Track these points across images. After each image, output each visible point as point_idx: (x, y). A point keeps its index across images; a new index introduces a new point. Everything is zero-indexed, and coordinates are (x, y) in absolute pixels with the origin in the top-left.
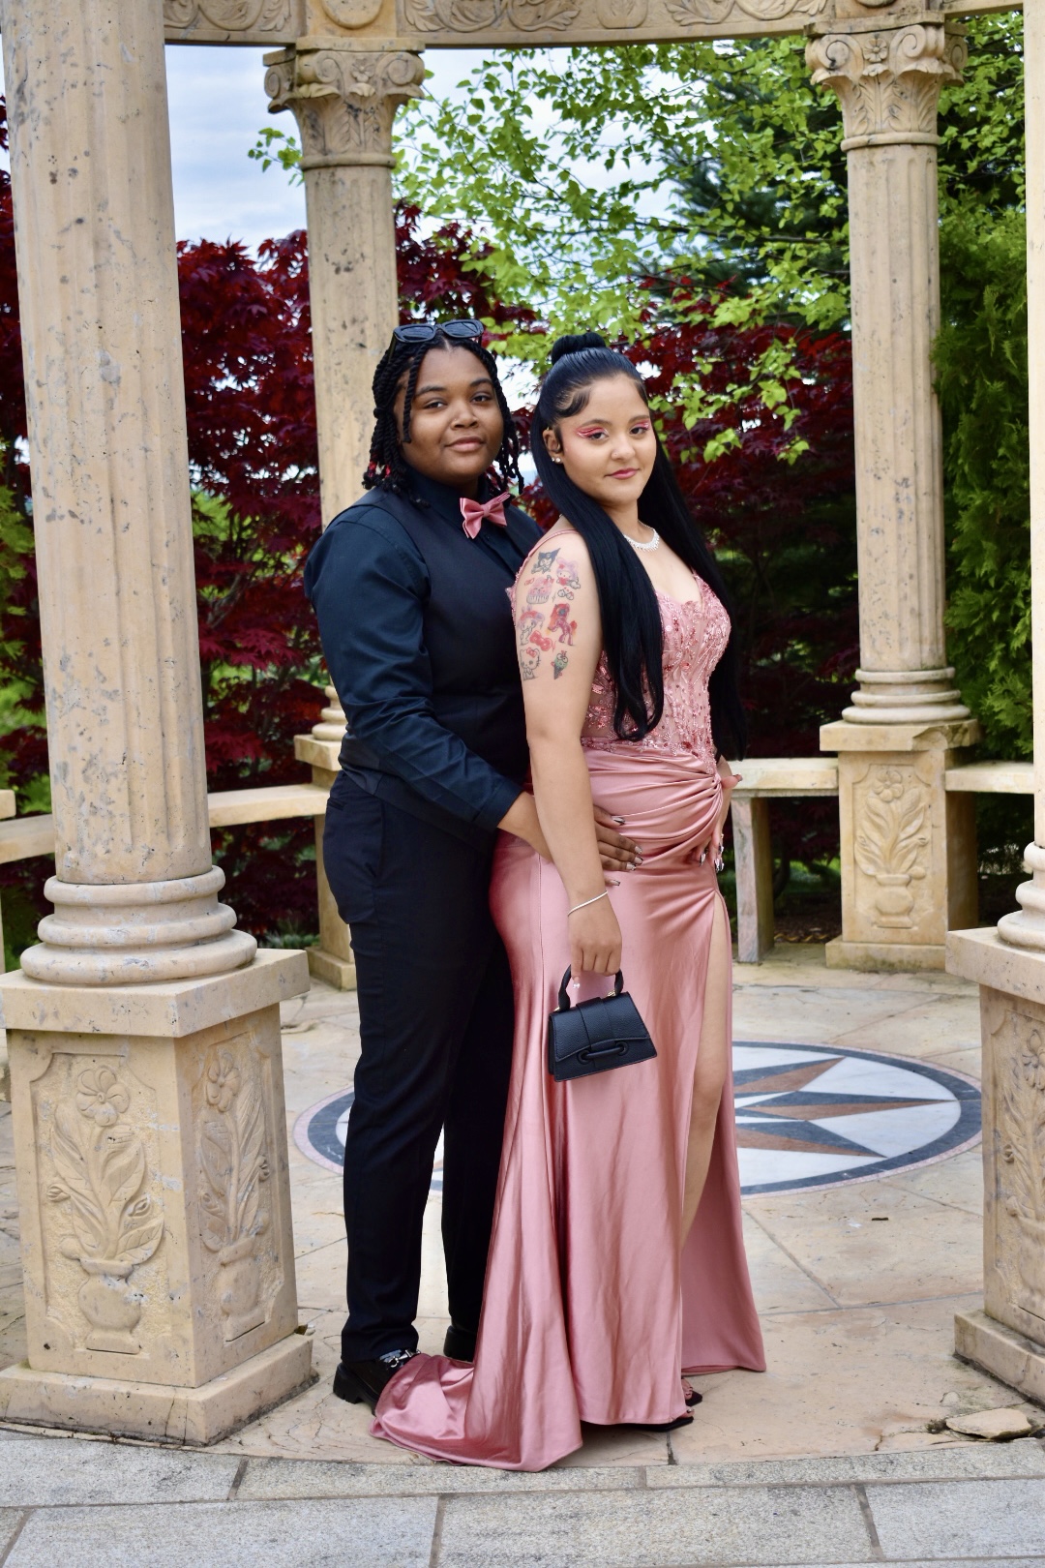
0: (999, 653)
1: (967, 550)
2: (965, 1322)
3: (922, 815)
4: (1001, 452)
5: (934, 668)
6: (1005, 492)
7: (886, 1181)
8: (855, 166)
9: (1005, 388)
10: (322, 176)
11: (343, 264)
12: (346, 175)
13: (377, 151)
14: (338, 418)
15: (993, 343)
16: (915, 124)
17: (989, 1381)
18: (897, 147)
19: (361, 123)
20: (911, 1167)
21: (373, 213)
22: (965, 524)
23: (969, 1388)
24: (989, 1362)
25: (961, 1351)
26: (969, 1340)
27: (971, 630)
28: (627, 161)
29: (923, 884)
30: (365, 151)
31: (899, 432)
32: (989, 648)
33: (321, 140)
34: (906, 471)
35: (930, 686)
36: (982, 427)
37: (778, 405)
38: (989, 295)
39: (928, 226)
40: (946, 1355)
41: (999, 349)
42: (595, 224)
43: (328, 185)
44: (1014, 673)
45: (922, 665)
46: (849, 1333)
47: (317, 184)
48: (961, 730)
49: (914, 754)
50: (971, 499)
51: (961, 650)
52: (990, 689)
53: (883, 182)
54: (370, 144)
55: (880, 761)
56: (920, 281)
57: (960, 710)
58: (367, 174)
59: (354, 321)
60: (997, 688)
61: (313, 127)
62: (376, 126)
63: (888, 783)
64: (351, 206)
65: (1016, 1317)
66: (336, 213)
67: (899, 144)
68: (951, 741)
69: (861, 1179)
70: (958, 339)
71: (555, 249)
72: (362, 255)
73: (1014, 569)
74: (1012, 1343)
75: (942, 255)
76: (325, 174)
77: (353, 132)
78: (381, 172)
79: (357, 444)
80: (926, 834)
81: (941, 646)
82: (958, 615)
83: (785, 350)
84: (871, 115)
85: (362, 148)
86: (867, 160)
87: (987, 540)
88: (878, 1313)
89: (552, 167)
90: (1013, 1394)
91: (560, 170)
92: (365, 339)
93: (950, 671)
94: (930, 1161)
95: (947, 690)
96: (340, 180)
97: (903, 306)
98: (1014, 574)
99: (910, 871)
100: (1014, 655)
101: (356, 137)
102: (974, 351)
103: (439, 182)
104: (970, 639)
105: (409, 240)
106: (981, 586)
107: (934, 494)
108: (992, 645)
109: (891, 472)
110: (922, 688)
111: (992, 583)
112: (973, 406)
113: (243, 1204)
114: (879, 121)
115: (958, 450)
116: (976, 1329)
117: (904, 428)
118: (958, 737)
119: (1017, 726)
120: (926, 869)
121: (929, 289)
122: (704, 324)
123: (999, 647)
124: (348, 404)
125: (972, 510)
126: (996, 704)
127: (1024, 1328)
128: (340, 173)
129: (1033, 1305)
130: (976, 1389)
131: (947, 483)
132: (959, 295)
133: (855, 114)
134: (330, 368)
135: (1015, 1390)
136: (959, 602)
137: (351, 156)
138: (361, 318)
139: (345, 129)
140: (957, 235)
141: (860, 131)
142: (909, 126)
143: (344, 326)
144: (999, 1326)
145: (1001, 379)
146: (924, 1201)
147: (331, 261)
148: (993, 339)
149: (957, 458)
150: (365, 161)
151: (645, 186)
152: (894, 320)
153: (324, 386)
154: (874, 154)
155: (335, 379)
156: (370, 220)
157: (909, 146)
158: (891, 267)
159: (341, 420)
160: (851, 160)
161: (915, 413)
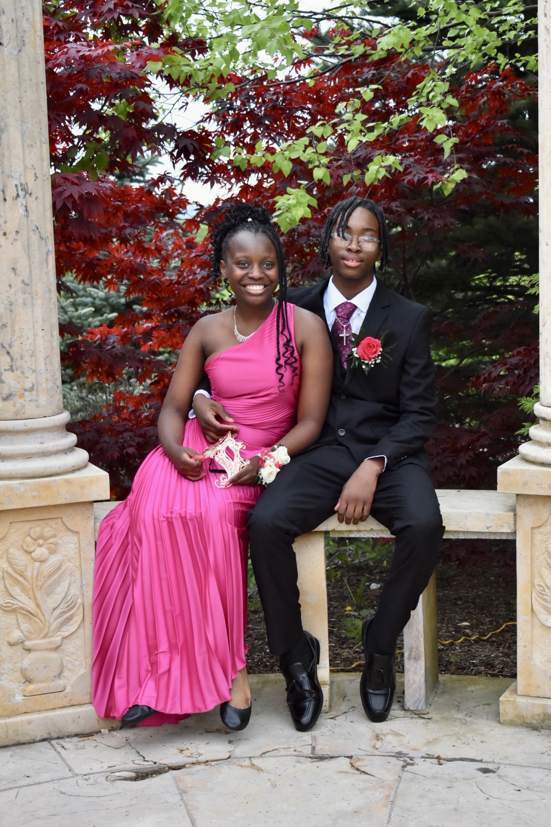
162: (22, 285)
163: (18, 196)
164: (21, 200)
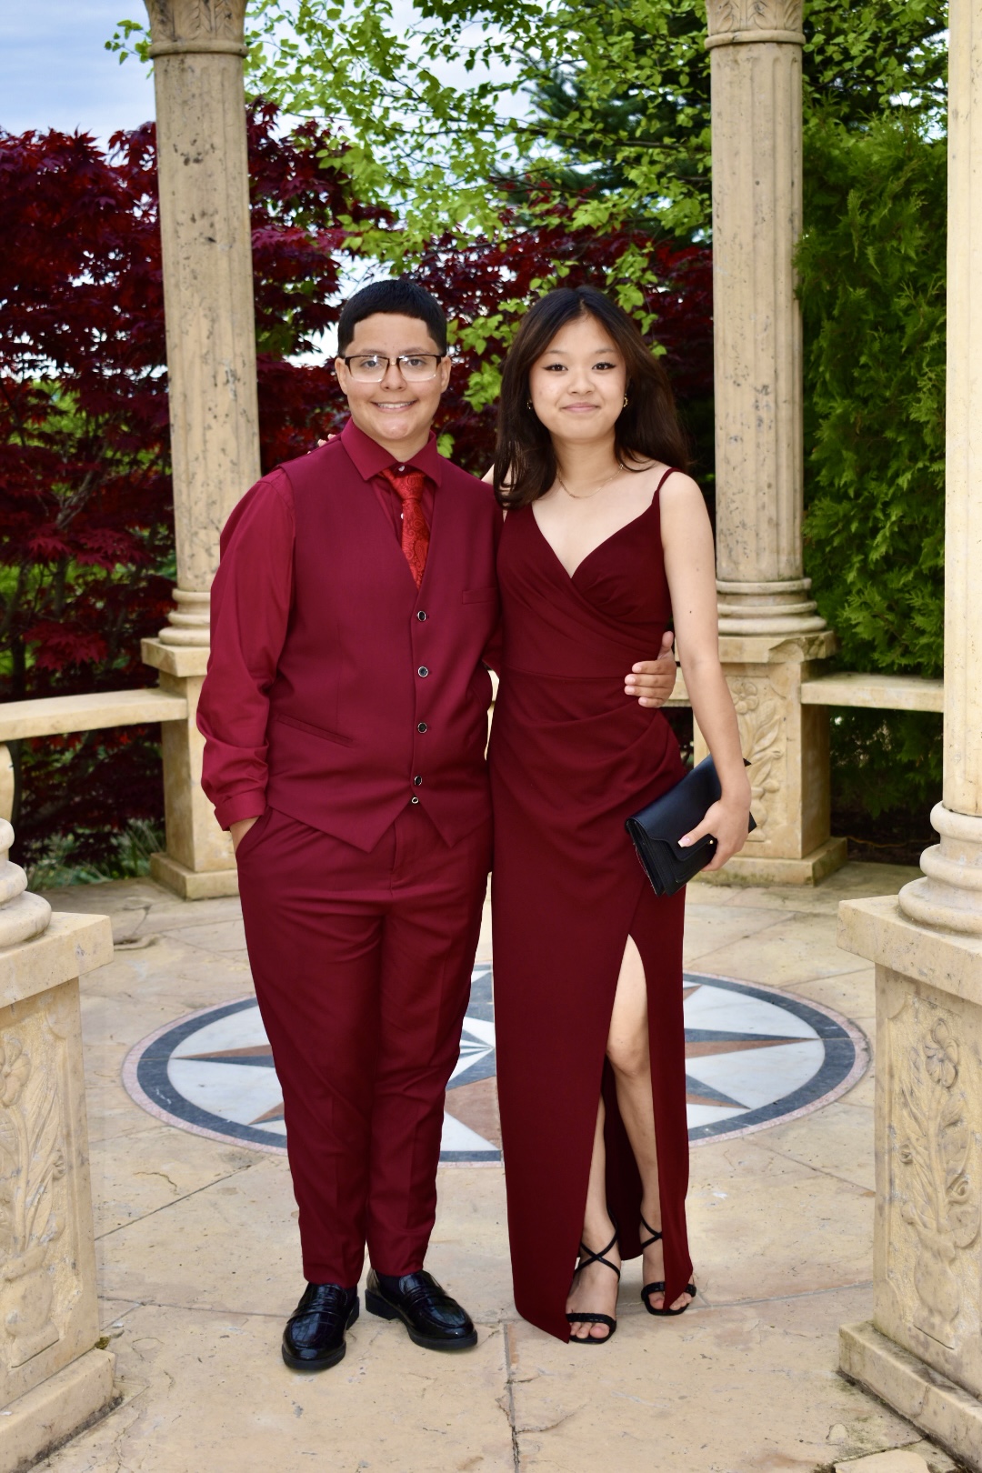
0: (857, 565)
1: (826, 459)
2: (852, 1338)
3: (776, 728)
4: (863, 360)
5: (791, 579)
6: (865, 401)
7: (751, 1138)
8: (719, 65)
9: (867, 296)
10: (171, 63)
11: (193, 155)
12: (196, 63)
13: (228, 38)
14: (186, 314)
15: (856, 249)
16: (781, 21)
17: (880, 1409)
18: (762, 45)
19: (212, 8)
20: (777, 1121)
21: (224, 103)
22: (825, 433)
23: (858, 1419)
24: (879, 1386)
25: (846, 1368)
26: (856, 1358)
27: (829, 540)
28: (487, 62)
29: (778, 797)
30: (216, 38)
31: (759, 338)
32: (847, 560)
33: (170, 25)
34: (766, 379)
35: (787, 596)
36: (843, 335)
37: (636, 308)
38: (853, 199)
39: (792, 128)
40: (828, 1373)
41: (863, 254)
42: (454, 126)
43: (177, 73)
44: (872, 585)
45: (779, 575)
46: (721, 1340)
47: (166, 71)
48: (817, 642)
49: (770, 666)
50: (831, 408)
51: (819, 561)
52: (847, 601)
53: (747, 81)
54: (221, 31)
55: (735, 673)
56: (783, 183)
57: (817, 622)
58: (217, 62)
59: (203, 214)
60: (855, 600)
61: (162, 11)
62: (227, 13)
63: (743, 695)
64: (201, 95)
65: (912, 1337)
66: (185, 102)
67: (764, 42)
68: (807, 653)
69: (724, 1136)
70: (821, 244)
71: (413, 149)
72: (212, 146)
73: (873, 479)
74: (906, 1370)
75: (806, 159)
76: (175, 61)
77: (203, 18)
78: (231, 63)
79: (205, 341)
80: (781, 747)
81: (798, 557)
82: (816, 526)
83: (642, 255)
84: (736, 12)
85: (213, 35)
86: (731, 58)
87: (847, 449)
88: (750, 1312)
89: (412, 66)
90: (908, 1428)
91: (419, 70)
92: (215, 234)
93: (807, 582)
94: (796, 1114)
95: (804, 601)
96: (190, 67)
97: (766, 209)
98: (873, 484)
99: (764, 785)
100: (872, 567)
101: (206, 22)
102: (837, 257)
103: (297, 78)
104: (828, 549)
105: (267, 138)
106: (840, 496)
107: (794, 402)
108: (850, 556)
109: (751, 379)
110: (778, 599)
111: (851, 492)
112: (836, 312)
113: (33, 1209)
114: (744, 18)
115: (819, 357)
116: (864, 1347)
117: (765, 334)
118: (813, 649)
119: (874, 640)
120: (780, 782)
121: (792, 192)
122: (561, 226)
123: (857, 559)
124: (197, 300)
125: (833, 418)
126: (853, 616)
127: (920, 1351)
128: (190, 60)
129: (932, 1326)
130: (865, 1420)
131: (808, 389)
132: (822, 199)
134: (178, 263)
135: (910, 1422)
136: (818, 513)
137: (201, 43)
138: (211, 211)
139: (195, 14)
140: (820, 139)
141: (725, 28)
142: (774, 23)
143: (193, 220)
144: (891, 1345)
145: (864, 286)
146: (794, 1164)
147: (180, 152)
148: (856, 244)
149: (819, 366)
150: (216, 49)
151: (504, 88)
152: (756, 224)
153: (173, 281)
154: (738, 52)
155: (184, 274)
156: (221, 110)
157: (775, 45)
158: (754, 169)
159: (189, 317)
160: (715, 58)
161: (776, 319)
162: (230, 465)
163: (228, 381)
164: (231, 386)
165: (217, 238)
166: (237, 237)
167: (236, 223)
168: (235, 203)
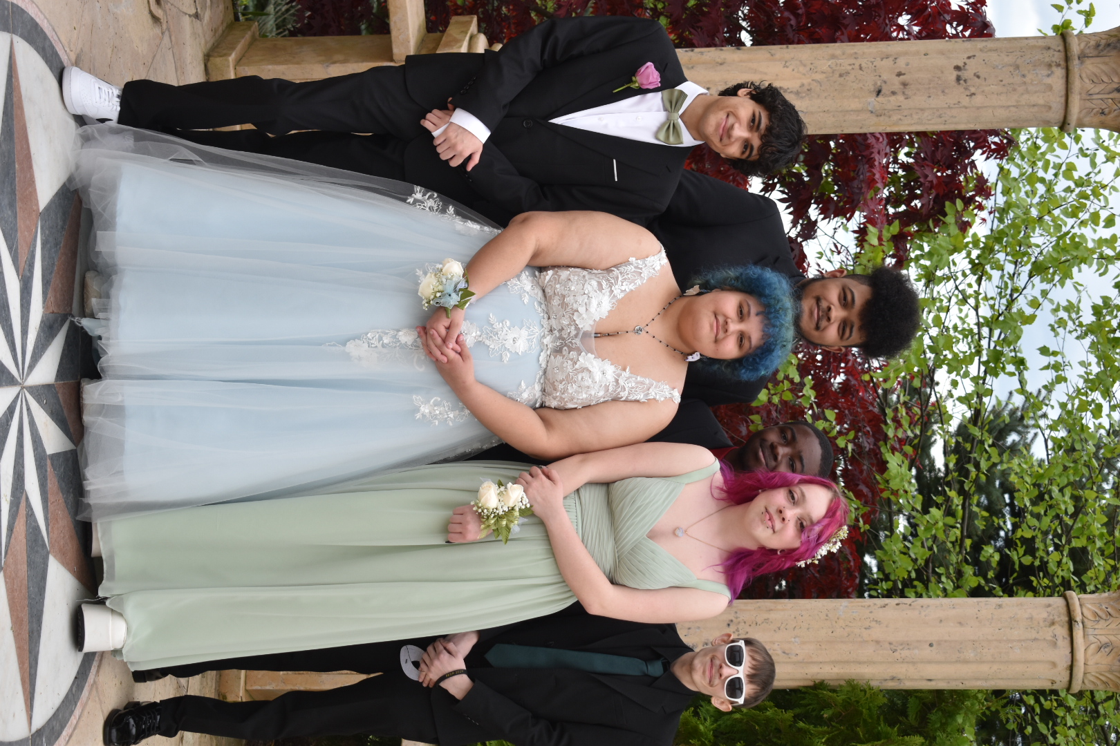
8: (1049, 606)
10: (1057, 54)
11: (964, 74)
12: (1057, 79)
13: (1080, 112)
14: (805, 66)
16: (1092, 669)
18: (1069, 650)
19: (1111, 96)
21: (1016, 106)
28: (1047, 368)
30: (1081, 99)
33: (1095, 53)
36: (778, 730)
39: (986, 680)
42: (985, 331)
43: (1047, 60)
47: (1049, 48)
50: (705, 720)
53: (1033, 635)
54: (1089, 104)
56: (930, 670)
58: (1057, 101)
59: (905, 85)
61: (1109, 45)
62: (1106, 111)
64: (1025, 83)
66: (1017, 67)
67: (1072, 652)
71: (962, 292)
72: (974, 94)
75: (953, 692)
76: (1058, 57)
77: (1102, 86)
78: (1057, 114)
84: (1102, 624)
85: (1084, 96)
86: (1057, 619)
89: (1044, 293)
91: (1041, 300)
92: (885, 95)
96: (1052, 72)
97: (905, 653)
101: (1097, 90)
102: (857, 725)
103: (1032, 179)
105: (975, 148)
112: (801, 724)
114: (1096, 632)
121: (922, 679)
124: (818, 77)
125: (694, 720)
128: (1059, 73)
133: (1104, 607)
134: (856, 58)
137: (1077, 85)
138: (908, 92)
139: (1105, 79)
140: (973, 705)
141: (1086, 612)
142: (1090, 663)
143: (899, 74)
147: (967, 61)
150: (1070, 99)
151: (1022, 381)
152: (890, 644)
153: (838, 52)
154: (1062, 627)
155: (845, 64)
156: (1009, 103)
157: (1070, 663)
158: (946, 641)
159: (801, 69)
160: (1057, 601)
161: (794, 663)
165: (880, 99)
166: (882, 118)
167: (895, 118)
168: (915, 117)
